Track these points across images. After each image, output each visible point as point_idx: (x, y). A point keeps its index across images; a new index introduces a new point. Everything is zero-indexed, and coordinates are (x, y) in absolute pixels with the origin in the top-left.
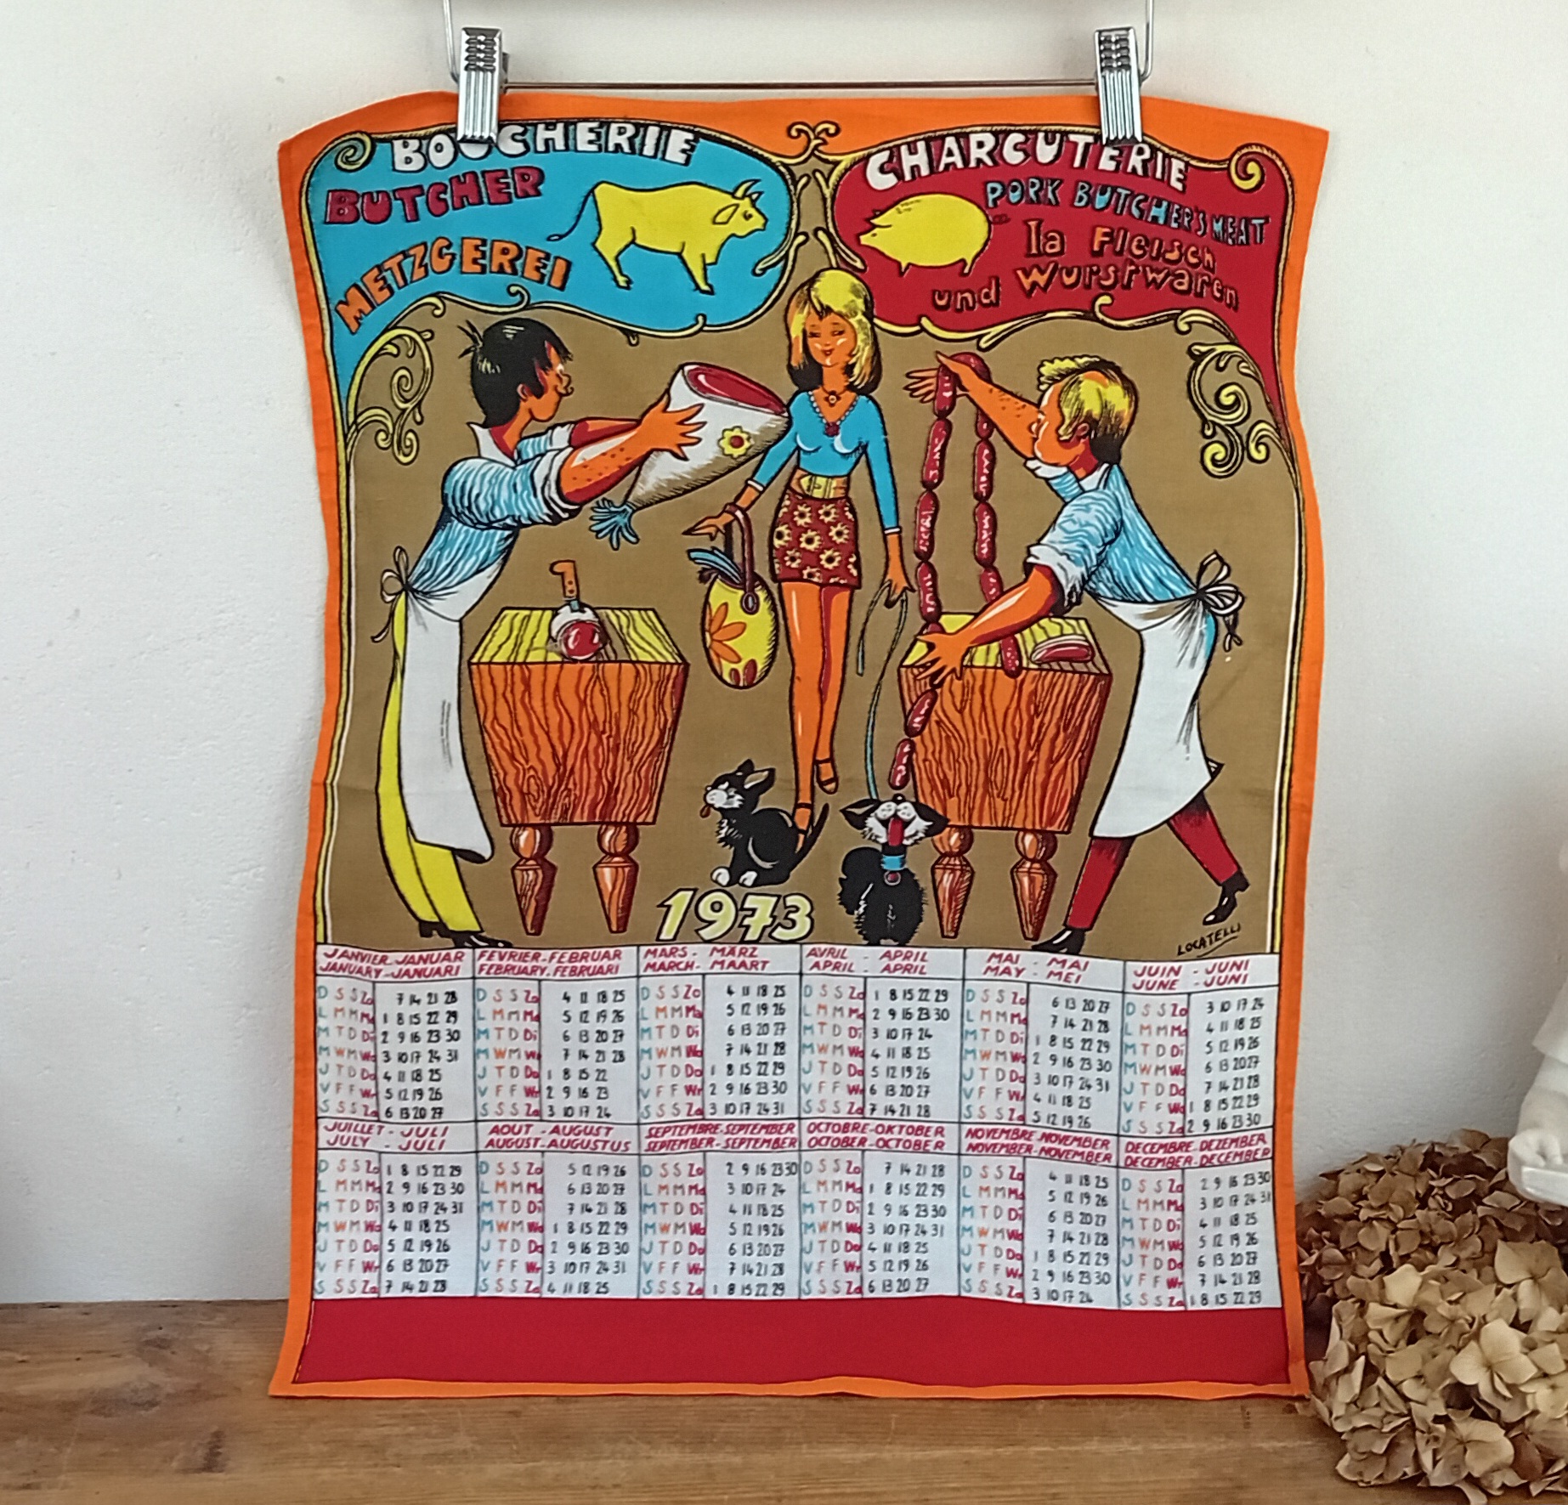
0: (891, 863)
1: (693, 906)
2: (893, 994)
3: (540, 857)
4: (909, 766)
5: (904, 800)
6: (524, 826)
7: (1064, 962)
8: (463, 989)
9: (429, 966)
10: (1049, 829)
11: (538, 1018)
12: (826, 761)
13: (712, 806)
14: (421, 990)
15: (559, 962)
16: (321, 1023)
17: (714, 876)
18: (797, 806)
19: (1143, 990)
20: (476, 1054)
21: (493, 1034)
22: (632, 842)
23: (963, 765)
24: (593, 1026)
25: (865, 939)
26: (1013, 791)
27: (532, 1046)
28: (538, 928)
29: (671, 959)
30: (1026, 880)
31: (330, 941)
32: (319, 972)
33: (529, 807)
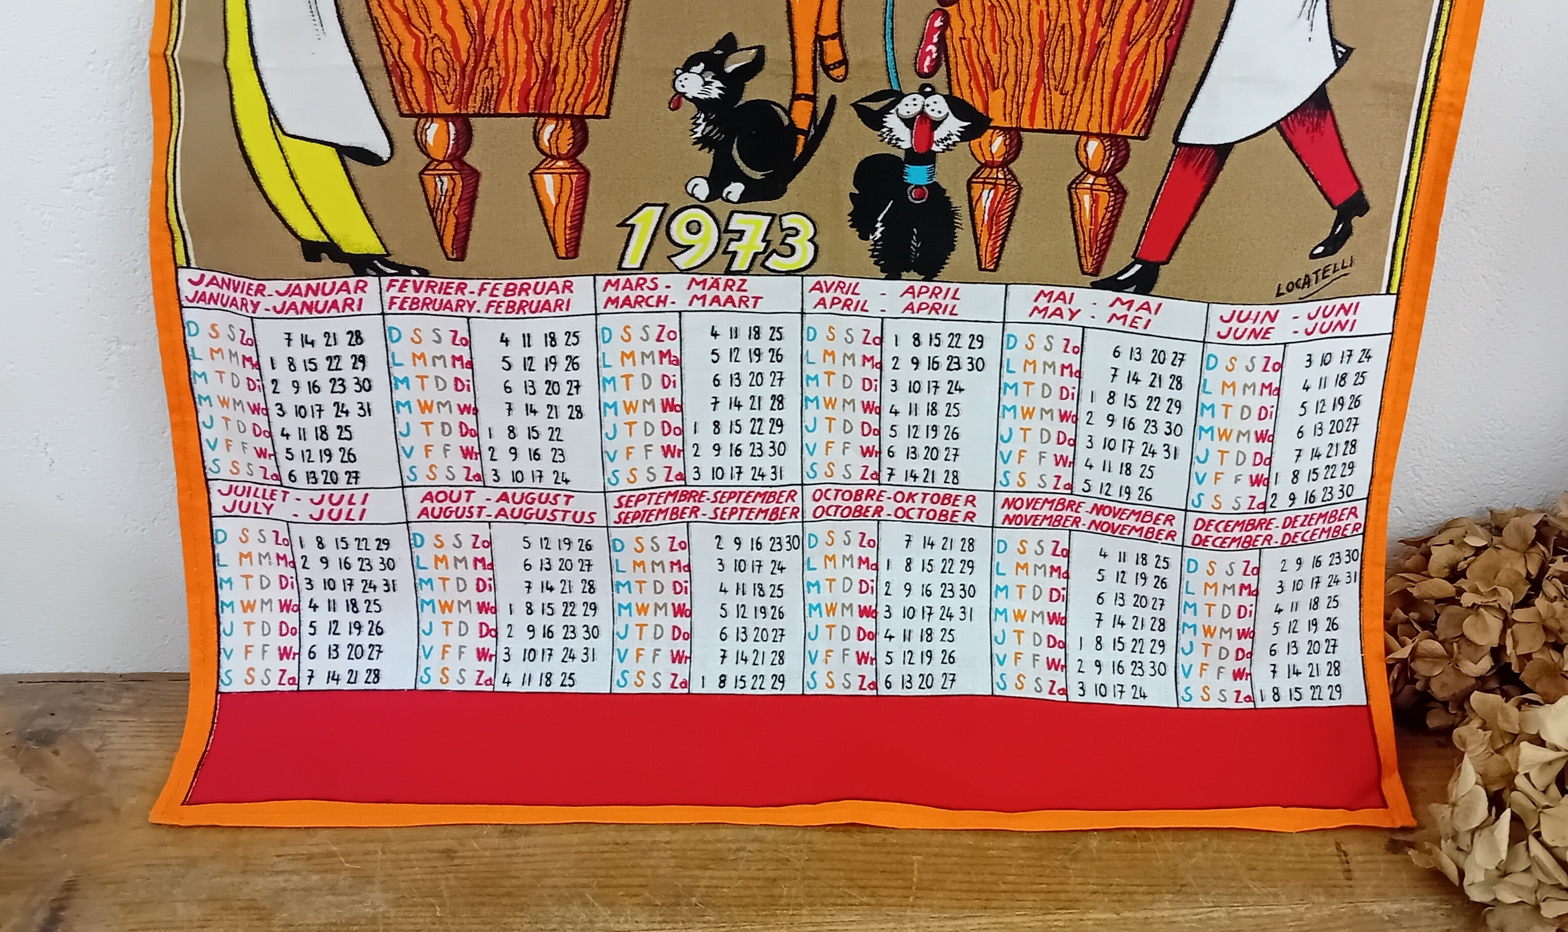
0: (916, 175)
1: (664, 226)
2: (917, 338)
3: (457, 158)
4: (942, 45)
5: (933, 92)
6: (431, 116)
7: (1132, 302)
8: (371, 328)
9: (321, 298)
10: (1120, 133)
11: (470, 365)
12: (833, 37)
13: (683, 94)
14: (315, 328)
15: (492, 295)
16: (196, 366)
17: (689, 190)
18: (795, 97)
19: (1230, 340)
20: (395, 408)
21: (415, 383)
22: (581, 141)
23: (1012, 47)
24: (540, 376)
25: (882, 271)
26: (1076, 82)
27: (466, 398)
28: (460, 252)
29: (639, 292)
30: (1087, 199)
31: (193, 265)
32: (185, 303)
33: (436, 90)
